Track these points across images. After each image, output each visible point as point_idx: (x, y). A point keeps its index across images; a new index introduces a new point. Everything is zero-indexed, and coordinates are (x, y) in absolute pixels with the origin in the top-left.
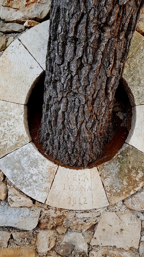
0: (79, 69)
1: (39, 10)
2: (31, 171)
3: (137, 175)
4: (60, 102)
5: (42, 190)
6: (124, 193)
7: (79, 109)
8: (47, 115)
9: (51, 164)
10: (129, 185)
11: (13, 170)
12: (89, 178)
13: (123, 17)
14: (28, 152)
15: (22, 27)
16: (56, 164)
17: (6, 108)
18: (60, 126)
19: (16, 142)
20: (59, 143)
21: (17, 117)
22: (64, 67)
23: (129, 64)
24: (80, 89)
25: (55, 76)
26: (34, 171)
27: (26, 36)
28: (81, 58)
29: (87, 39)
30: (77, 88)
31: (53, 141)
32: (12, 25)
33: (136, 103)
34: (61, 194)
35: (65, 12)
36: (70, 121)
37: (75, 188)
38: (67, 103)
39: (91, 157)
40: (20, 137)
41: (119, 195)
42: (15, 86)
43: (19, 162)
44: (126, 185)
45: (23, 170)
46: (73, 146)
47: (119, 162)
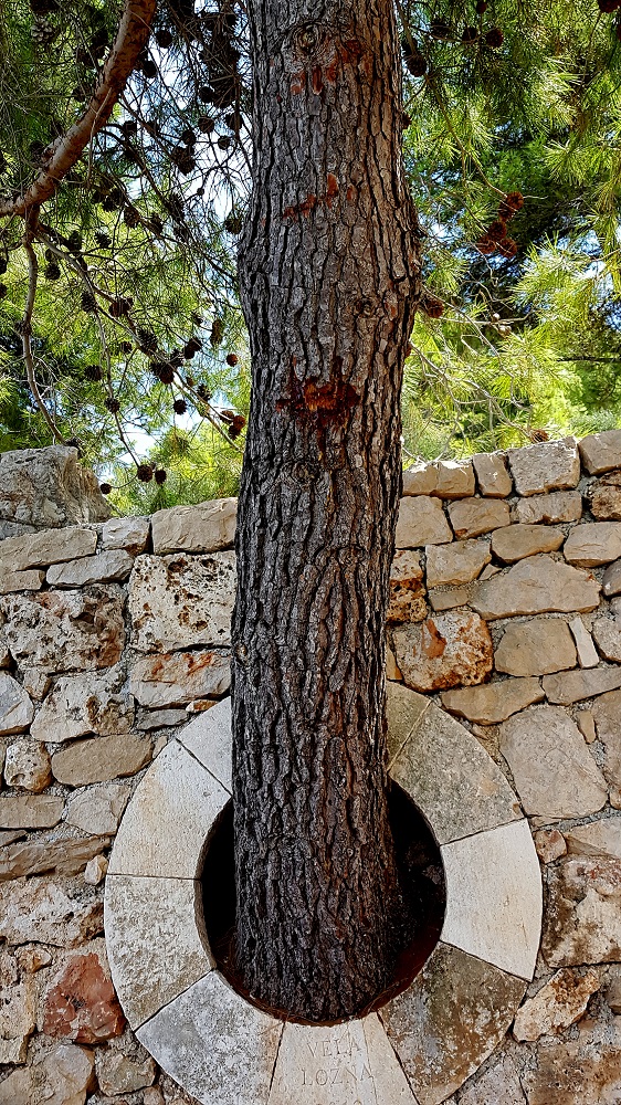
0: (290, 793)
1: (214, 679)
2: (221, 1046)
3: (475, 1018)
4: (265, 861)
5: (251, 1093)
6: (452, 1072)
7: (303, 869)
8: (245, 894)
9: (267, 1019)
10: (461, 1049)
11: (176, 1048)
12: (361, 1044)
13: (343, 705)
14: (209, 996)
15: (182, 714)
16: (277, 1017)
17: (154, 892)
18: (272, 913)
19: (180, 973)
20: (278, 959)
21: (179, 911)
22: (263, 793)
23: (408, 757)
24: (298, 829)
25: (250, 811)
26: (226, 1044)
27: (193, 732)
28: (289, 775)
29: (293, 744)
30: (293, 828)
31: (265, 957)
32: (164, 714)
33: (440, 840)
34: (297, 1097)
35: (253, 709)
36: (291, 900)
37: (331, 1075)
38: (280, 862)
39: (358, 988)
40: (190, 959)
41: (439, 1080)
42: (174, 839)
43: (190, 1024)
44: (455, 1051)
45: (202, 1045)
46: (308, 960)
47: (428, 991)
